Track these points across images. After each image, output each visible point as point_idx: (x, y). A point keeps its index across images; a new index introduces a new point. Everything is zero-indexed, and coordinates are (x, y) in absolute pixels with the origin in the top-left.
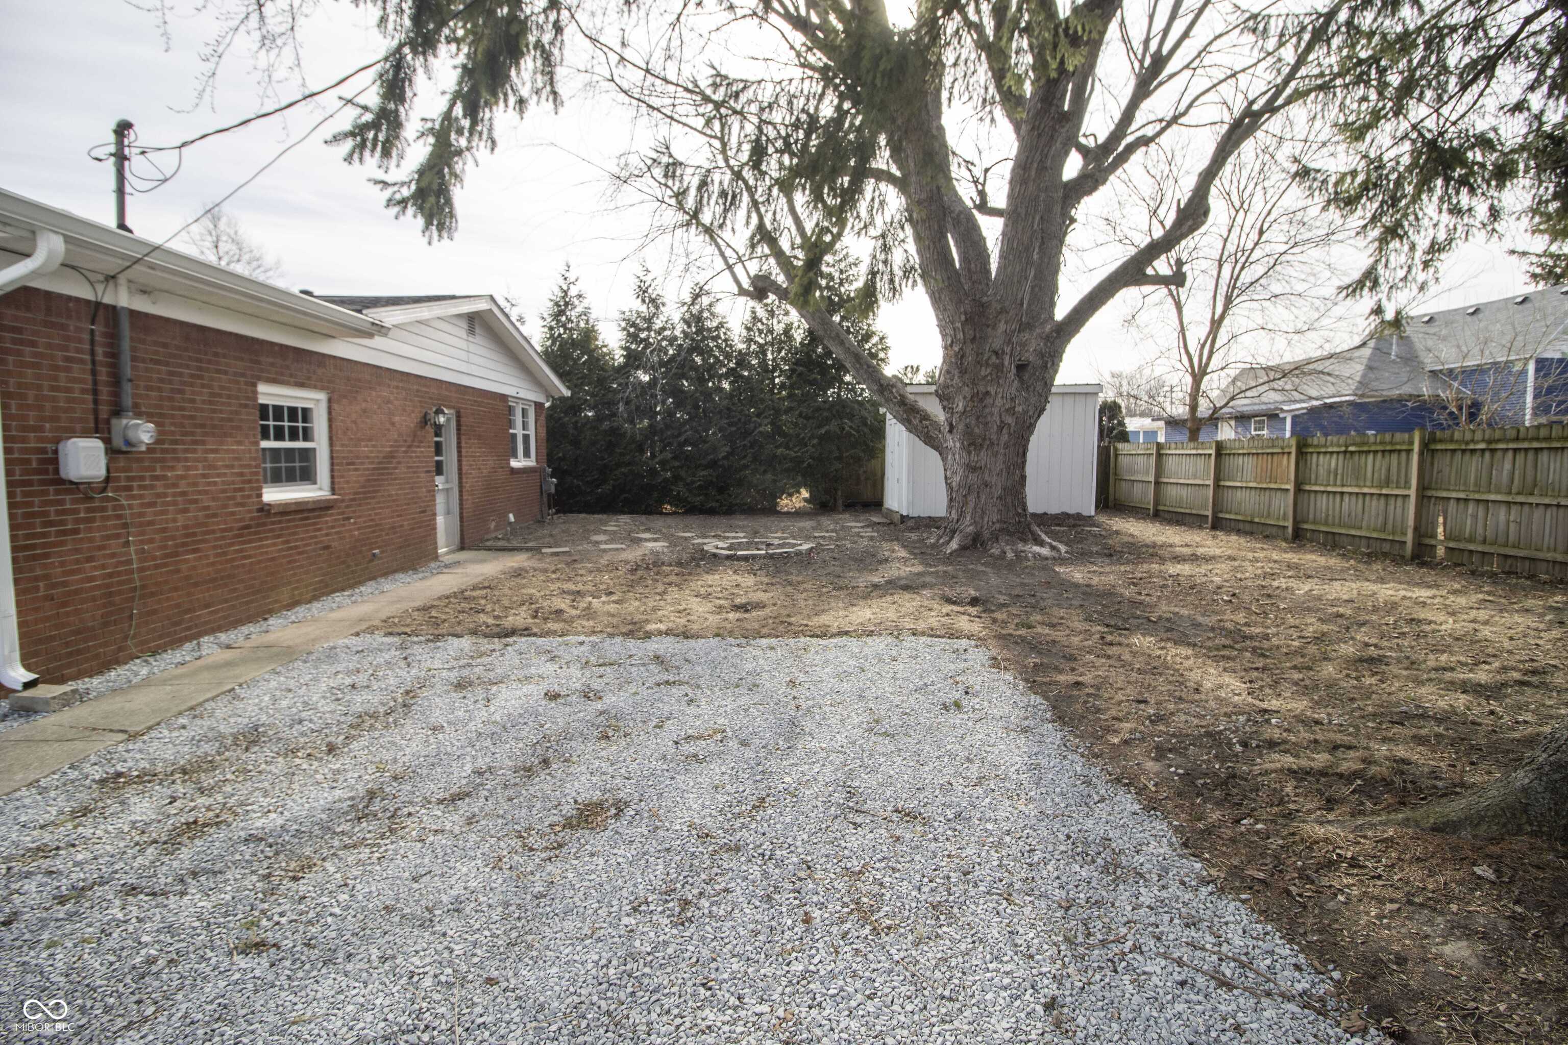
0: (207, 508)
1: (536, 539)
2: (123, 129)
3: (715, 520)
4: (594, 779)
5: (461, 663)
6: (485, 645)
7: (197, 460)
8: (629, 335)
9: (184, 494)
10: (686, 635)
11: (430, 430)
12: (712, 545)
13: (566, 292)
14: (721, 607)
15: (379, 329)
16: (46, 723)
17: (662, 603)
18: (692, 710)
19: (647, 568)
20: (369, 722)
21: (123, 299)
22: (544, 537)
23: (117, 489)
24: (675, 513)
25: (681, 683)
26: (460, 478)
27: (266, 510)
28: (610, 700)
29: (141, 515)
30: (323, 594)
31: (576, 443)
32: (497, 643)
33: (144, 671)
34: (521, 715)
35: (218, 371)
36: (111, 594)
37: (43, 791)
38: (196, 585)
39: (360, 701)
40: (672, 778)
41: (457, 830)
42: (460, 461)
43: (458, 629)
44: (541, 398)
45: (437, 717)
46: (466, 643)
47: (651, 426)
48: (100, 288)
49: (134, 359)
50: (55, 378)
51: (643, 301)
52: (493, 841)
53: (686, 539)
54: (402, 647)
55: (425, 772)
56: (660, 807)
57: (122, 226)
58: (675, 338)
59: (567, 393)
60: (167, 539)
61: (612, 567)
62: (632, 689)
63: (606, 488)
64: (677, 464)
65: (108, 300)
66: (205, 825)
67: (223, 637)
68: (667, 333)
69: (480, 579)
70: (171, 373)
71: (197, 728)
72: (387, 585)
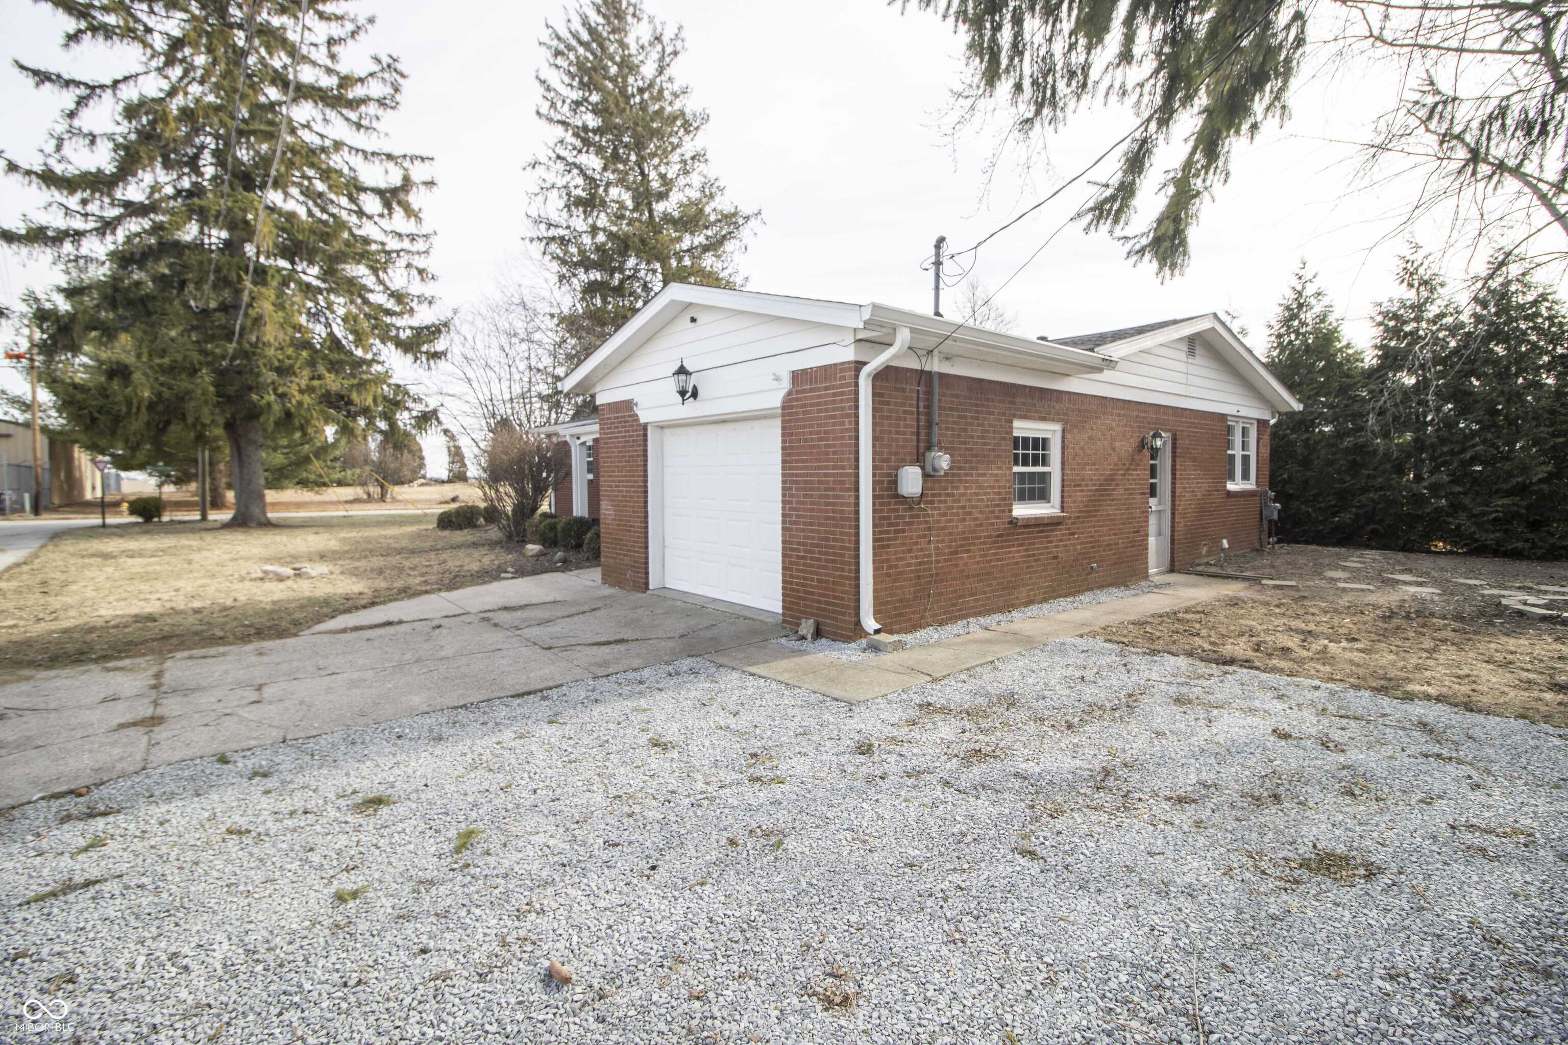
0: (976, 519)
1: (1254, 569)
2: (940, 242)
3: (1523, 566)
4: (1337, 832)
5: (1179, 680)
6: (1203, 668)
7: (972, 482)
8: (1387, 329)
9: (963, 507)
10: (1469, 707)
11: (1147, 453)
12: (1514, 599)
13: (1300, 294)
14: (1529, 682)
15: (1109, 363)
16: (887, 658)
17: (1431, 663)
18: (1479, 796)
19: (1408, 617)
20: (1098, 713)
21: (936, 366)
22: (1264, 567)
23: (926, 502)
24: (1451, 553)
25: (1460, 762)
26: (1173, 501)
27: (1014, 522)
28: (1355, 756)
29: (938, 522)
30: (1051, 598)
31: (1306, 463)
32: (1214, 669)
33: (936, 636)
34: (1246, 744)
35: (989, 413)
36: (919, 577)
37: (890, 702)
38: (967, 577)
39: (1090, 693)
40: (1446, 863)
41: (1186, 828)
42: (1173, 484)
43: (1174, 648)
44: (1265, 415)
45: (1158, 723)
46: (1182, 662)
47: (1416, 440)
48: (923, 360)
49: (940, 408)
50: (898, 426)
51: (1411, 286)
52: (1223, 850)
53: (1470, 587)
54: (1121, 654)
55: (1152, 769)
56: (1427, 889)
57: (937, 314)
58: (1462, 325)
59: (1298, 407)
60: (951, 541)
61: (1355, 610)
62: (1388, 751)
63: (1346, 517)
64: (1458, 489)
65: (927, 368)
66: (986, 755)
67: (982, 620)
68: (1449, 320)
69: (1193, 603)
70: (960, 417)
71: (972, 684)
72: (1102, 596)
